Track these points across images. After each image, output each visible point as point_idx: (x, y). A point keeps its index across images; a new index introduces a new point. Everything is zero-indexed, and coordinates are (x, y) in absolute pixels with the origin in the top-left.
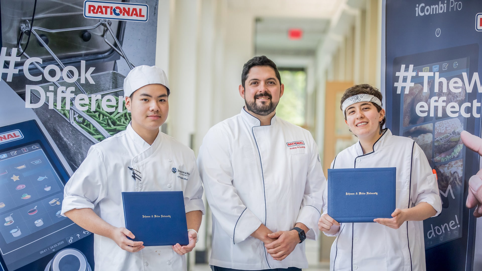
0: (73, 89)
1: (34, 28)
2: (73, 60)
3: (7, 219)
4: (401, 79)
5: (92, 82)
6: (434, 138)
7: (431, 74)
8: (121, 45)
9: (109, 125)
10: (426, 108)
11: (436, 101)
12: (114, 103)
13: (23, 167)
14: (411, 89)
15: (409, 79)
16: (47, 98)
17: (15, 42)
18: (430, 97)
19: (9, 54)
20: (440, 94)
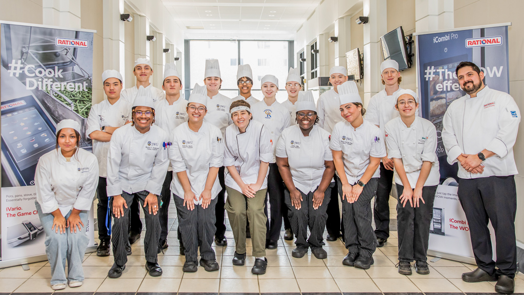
0: (52, 80)
1: (29, 51)
2: (51, 66)
3: (19, 145)
4: (428, 74)
5: (61, 76)
6: (446, 101)
7: (443, 70)
8: (76, 59)
9: (71, 97)
10: (442, 87)
11: (447, 83)
12: (73, 86)
13: (26, 118)
14: (433, 78)
15: (432, 73)
16: (38, 85)
17: (20, 57)
18: (443, 82)
19: (16, 63)
20: (448, 80)
